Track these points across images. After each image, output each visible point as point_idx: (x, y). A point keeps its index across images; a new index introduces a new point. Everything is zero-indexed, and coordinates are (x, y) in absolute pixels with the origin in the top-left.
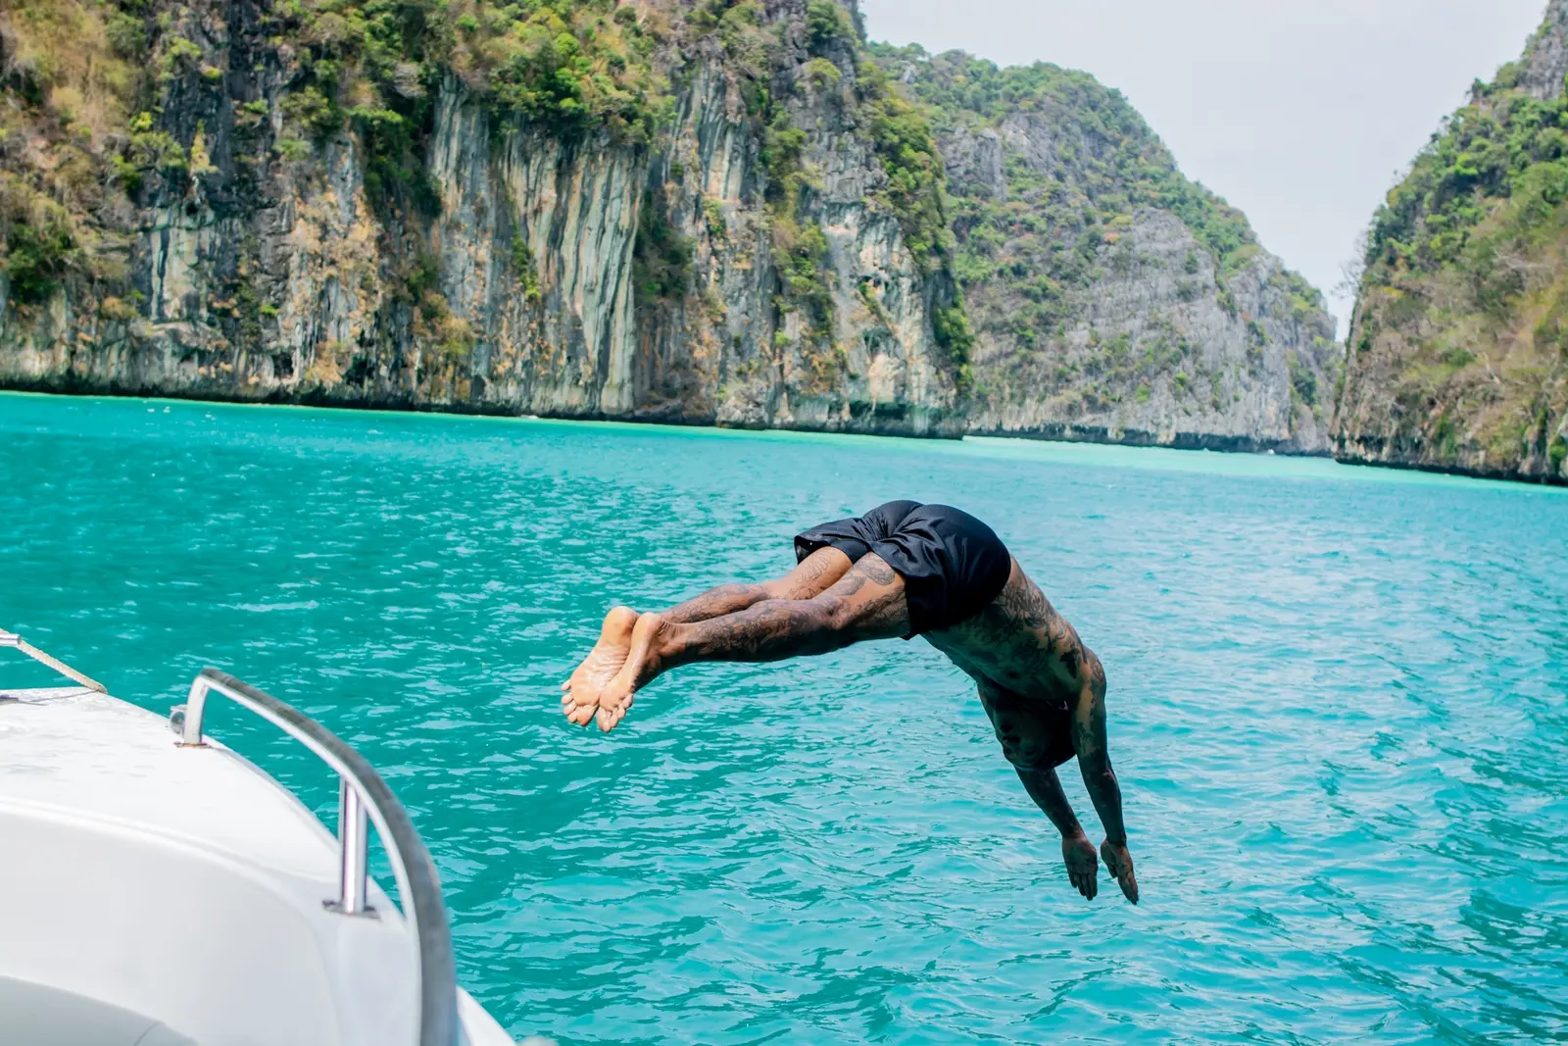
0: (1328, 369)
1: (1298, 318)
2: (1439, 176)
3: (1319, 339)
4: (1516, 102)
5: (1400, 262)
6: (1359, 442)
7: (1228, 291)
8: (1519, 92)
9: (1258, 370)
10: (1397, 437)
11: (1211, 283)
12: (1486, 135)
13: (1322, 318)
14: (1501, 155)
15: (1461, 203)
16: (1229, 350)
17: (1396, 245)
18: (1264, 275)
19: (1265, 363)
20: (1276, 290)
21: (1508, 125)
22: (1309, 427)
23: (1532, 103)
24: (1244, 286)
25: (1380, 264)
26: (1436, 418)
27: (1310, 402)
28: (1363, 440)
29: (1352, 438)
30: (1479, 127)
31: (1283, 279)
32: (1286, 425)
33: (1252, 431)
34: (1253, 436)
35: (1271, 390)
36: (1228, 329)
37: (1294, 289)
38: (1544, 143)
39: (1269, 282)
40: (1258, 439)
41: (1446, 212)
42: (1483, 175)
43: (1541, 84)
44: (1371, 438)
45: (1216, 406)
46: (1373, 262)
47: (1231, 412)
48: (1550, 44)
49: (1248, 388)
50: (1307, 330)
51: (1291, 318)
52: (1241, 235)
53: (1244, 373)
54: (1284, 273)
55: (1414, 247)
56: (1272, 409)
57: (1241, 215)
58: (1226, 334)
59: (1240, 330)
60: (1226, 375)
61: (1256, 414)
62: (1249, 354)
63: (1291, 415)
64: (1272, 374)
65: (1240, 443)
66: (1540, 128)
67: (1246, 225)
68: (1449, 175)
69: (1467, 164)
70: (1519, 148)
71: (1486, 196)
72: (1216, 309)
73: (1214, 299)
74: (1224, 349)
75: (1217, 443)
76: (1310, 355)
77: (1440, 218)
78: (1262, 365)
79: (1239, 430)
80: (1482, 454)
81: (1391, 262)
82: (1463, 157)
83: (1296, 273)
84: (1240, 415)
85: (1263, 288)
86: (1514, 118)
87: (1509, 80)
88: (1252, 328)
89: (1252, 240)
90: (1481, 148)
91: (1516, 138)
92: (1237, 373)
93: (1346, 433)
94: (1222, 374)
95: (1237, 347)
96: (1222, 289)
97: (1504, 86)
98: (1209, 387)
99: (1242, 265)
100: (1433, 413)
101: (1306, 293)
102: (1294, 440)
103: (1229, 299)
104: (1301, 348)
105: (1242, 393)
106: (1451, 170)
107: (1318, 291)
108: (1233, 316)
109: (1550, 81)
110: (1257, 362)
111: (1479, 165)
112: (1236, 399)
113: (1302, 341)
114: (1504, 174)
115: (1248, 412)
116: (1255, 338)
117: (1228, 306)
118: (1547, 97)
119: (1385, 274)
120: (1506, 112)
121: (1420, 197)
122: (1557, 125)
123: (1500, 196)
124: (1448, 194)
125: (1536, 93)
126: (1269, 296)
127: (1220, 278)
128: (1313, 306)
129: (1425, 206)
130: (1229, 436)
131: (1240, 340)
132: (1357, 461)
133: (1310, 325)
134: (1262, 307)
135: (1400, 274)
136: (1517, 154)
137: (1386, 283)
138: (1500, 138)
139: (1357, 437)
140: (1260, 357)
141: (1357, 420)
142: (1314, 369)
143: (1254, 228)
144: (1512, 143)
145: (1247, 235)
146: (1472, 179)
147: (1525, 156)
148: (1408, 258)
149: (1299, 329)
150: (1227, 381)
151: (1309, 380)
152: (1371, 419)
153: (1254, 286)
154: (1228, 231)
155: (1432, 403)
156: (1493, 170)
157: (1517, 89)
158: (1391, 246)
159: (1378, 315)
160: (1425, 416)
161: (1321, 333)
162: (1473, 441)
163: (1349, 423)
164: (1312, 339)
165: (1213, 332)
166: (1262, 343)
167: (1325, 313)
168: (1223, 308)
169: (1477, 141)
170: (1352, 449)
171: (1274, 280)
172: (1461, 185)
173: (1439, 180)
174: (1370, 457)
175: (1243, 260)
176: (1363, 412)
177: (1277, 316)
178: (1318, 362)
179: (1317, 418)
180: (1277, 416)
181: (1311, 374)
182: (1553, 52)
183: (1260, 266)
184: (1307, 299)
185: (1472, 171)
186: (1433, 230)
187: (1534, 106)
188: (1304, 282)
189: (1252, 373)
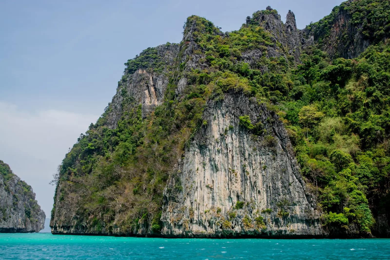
0: (34, 208)
1: (25, 194)
2: (84, 149)
3: (31, 199)
4: (104, 129)
5: (72, 174)
6: (61, 227)
7: (7, 186)
8: (105, 127)
9: (16, 208)
10: (77, 225)
11: (3, 183)
12: (96, 138)
13: (32, 194)
14: (101, 143)
15: (90, 157)
16: (8, 203)
17: (71, 169)
18: (16, 182)
19: (18, 206)
20: (19, 186)
21: (102, 135)
22: (29, 224)
23: (109, 130)
24: (11, 185)
25: (66, 175)
26: (92, 219)
27: (29, 217)
28: (63, 227)
29: (59, 227)
30: (94, 136)
31: (21, 183)
32: (24, 224)
33: (15, 226)
34: (15, 228)
35: (20, 214)
36: (8, 197)
37: (24, 186)
38: (113, 141)
39: (17, 183)
40: (16, 228)
41: (85, 159)
42: (96, 149)
43: (111, 125)
44: (65, 226)
45: (4, 219)
46: (63, 174)
47: (9, 221)
48: (113, 114)
49: (13, 214)
50: (28, 197)
51: (23, 194)
52: (8, 171)
53: (12, 209)
54: (21, 181)
55: (76, 169)
56: (20, 220)
57: (8, 165)
58: (7, 198)
59: (11, 197)
60: (7, 210)
61: (16, 221)
62: (14, 204)
63: (25, 222)
64: (20, 209)
65: (11, 230)
66: (112, 136)
67: (9, 168)
68: (87, 149)
69: (92, 146)
70: (106, 142)
71: (97, 155)
72: (4, 191)
73: (4, 188)
74: (6, 202)
75: (4, 230)
76: (29, 204)
77: (84, 161)
78: (17, 207)
79: (11, 226)
80: (119, 229)
81: (70, 174)
82: (90, 144)
83: (24, 181)
84: (11, 222)
85: (16, 185)
86: (104, 133)
87: (102, 123)
88: (14, 196)
89: (11, 172)
90: (95, 142)
91: (106, 139)
92: (10, 209)
93: (57, 225)
94: (6, 210)
95: (10, 203)
96: (6, 185)
97: (101, 125)
98: (2, 214)
99: (10, 179)
100: (90, 217)
101: (27, 187)
102: (26, 229)
103: (8, 188)
104: (26, 202)
105: (12, 215)
106: (87, 147)
107: (30, 186)
108: (9, 193)
109: (114, 124)
110: (16, 206)
111: (95, 147)
112: (10, 217)
113: (26, 201)
114: (103, 149)
115: (14, 221)
116: (15, 199)
117: (7, 190)
118: (113, 128)
119: (68, 177)
120: (102, 132)
121: (77, 155)
122: (116, 136)
123: (101, 155)
124: (86, 155)
125: (110, 127)
126: (17, 188)
127: (5, 182)
128: (29, 190)
129: (79, 158)
130: (8, 228)
131: (11, 200)
132: (61, 233)
133: (28, 196)
134: (15, 191)
135: (72, 177)
136: (106, 143)
137: (68, 180)
138: (100, 139)
139: (61, 226)
140: (17, 204)
141: (61, 221)
142: (30, 208)
143: (11, 169)
144: (104, 140)
145: (9, 171)
146: (93, 150)
147: (108, 144)
148: (75, 173)
149: (26, 197)
150: (7, 212)
151: (29, 211)
152: (65, 220)
153: (13, 185)
154: (4, 170)
155: (89, 214)
156: (99, 148)
157: (104, 126)
158: (69, 169)
159: (66, 189)
160: (87, 219)
161: (31, 198)
162: (116, 225)
163: (58, 222)
164: (29, 200)
165: (3, 198)
166: (17, 201)
167: (32, 192)
168: (6, 191)
169: (94, 140)
170: (59, 230)
171: (19, 183)
172: (90, 152)
173: (83, 151)
174: (65, 232)
175: (10, 177)
176: (62, 218)
177: (20, 193)
178: (31, 206)
179: (31, 221)
180: (22, 221)
181: (29, 209)
182: (114, 116)
183: (15, 179)
184: (27, 188)
185: (93, 148)
186: (82, 164)
187: (110, 131)
188: (26, 184)
189: (14, 209)
